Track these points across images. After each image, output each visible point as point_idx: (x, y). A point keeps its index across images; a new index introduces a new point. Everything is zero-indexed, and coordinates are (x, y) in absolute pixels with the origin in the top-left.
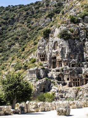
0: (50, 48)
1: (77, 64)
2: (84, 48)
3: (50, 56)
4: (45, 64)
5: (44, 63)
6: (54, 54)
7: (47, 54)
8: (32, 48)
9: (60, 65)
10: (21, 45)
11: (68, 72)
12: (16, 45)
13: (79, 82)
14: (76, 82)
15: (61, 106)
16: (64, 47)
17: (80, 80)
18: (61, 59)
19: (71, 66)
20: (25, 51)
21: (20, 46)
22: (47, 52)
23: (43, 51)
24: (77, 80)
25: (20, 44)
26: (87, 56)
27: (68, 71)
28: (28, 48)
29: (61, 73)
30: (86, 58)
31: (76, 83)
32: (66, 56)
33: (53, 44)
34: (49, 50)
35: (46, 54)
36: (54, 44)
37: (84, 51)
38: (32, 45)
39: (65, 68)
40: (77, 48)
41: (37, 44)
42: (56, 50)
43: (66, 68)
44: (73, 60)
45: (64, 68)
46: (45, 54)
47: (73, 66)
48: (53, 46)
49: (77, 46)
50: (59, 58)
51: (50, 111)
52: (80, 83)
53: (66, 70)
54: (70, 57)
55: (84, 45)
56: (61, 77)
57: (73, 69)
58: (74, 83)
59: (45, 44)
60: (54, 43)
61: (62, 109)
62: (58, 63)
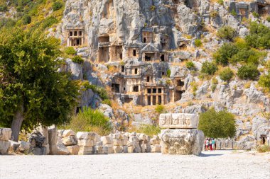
0: (95, 13)
1: (158, 54)
2: (176, 20)
3: (95, 33)
4: (81, 51)
5: (79, 49)
6: (103, 29)
7: (87, 29)
8: (49, 16)
9: (118, 55)
10: (22, 13)
11: (136, 72)
12: (11, 11)
13: (160, 97)
14: (155, 94)
15: (177, 126)
16: (128, 12)
17: (162, 91)
18: (120, 40)
19: (143, 59)
20: (33, 23)
21: (20, 15)
22: (87, 25)
23: (78, 23)
24: (157, 91)
25: (18, 10)
26: (180, 36)
27: (136, 70)
28: (40, 16)
29: (120, 74)
30: (179, 43)
31: (154, 97)
32: (132, 34)
33: (103, 6)
34: (91, 19)
35: (84, 30)
36: (105, 5)
37: (174, 25)
38: (50, 9)
39: (129, 61)
40: (159, 18)
41: (61, 6)
42: (109, 21)
43: (132, 62)
44: (149, 44)
45: (127, 62)
46: (81, 28)
47: (148, 58)
48: (101, 11)
49: (158, 12)
50: (115, 38)
51: (106, 154)
52: (162, 99)
53: (131, 68)
54: (142, 37)
55: (175, 11)
56: (120, 83)
57: (147, 65)
58: (149, 98)
59: (82, 4)
60: (106, 3)
61: (181, 135)
62: (114, 50)
